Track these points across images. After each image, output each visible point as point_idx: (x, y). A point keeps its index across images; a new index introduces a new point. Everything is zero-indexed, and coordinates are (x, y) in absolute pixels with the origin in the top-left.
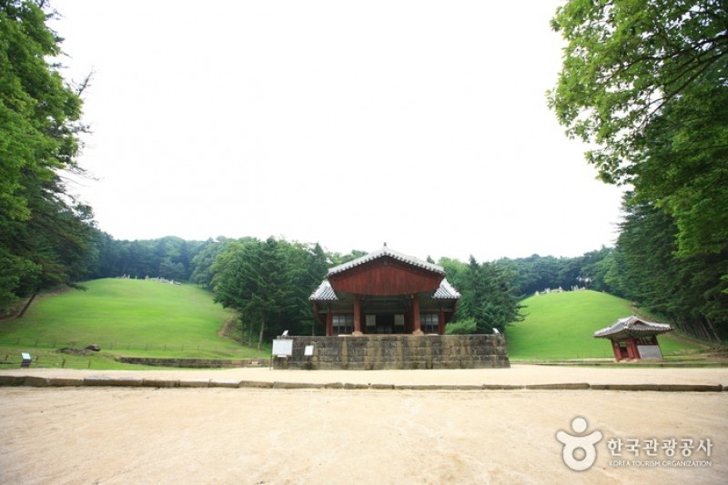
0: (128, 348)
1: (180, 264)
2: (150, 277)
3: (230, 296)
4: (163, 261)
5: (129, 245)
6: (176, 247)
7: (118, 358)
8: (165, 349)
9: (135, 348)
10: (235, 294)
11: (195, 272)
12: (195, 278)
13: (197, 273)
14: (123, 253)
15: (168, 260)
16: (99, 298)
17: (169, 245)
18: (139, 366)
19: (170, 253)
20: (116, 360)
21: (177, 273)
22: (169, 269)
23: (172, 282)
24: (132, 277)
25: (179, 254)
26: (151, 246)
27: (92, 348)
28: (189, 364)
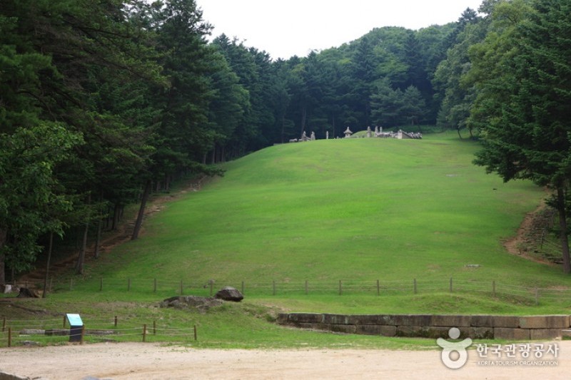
0: (306, 292)
1: (412, 90)
2: (354, 130)
3: (512, 147)
4: (376, 90)
5: (300, 68)
6: (395, 51)
7: (273, 314)
8: (378, 290)
9: (319, 291)
10: (524, 140)
11: (445, 101)
12: (450, 118)
13: (451, 105)
14: (293, 88)
15: (382, 84)
16: (264, 188)
17: (378, 50)
18: (313, 332)
19: (385, 69)
20: (271, 320)
21: (407, 112)
22: (390, 106)
23: (400, 136)
24: (320, 136)
25: (404, 67)
26: (345, 61)
27: (225, 295)
28: (417, 328)
